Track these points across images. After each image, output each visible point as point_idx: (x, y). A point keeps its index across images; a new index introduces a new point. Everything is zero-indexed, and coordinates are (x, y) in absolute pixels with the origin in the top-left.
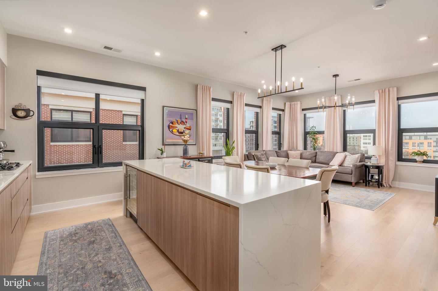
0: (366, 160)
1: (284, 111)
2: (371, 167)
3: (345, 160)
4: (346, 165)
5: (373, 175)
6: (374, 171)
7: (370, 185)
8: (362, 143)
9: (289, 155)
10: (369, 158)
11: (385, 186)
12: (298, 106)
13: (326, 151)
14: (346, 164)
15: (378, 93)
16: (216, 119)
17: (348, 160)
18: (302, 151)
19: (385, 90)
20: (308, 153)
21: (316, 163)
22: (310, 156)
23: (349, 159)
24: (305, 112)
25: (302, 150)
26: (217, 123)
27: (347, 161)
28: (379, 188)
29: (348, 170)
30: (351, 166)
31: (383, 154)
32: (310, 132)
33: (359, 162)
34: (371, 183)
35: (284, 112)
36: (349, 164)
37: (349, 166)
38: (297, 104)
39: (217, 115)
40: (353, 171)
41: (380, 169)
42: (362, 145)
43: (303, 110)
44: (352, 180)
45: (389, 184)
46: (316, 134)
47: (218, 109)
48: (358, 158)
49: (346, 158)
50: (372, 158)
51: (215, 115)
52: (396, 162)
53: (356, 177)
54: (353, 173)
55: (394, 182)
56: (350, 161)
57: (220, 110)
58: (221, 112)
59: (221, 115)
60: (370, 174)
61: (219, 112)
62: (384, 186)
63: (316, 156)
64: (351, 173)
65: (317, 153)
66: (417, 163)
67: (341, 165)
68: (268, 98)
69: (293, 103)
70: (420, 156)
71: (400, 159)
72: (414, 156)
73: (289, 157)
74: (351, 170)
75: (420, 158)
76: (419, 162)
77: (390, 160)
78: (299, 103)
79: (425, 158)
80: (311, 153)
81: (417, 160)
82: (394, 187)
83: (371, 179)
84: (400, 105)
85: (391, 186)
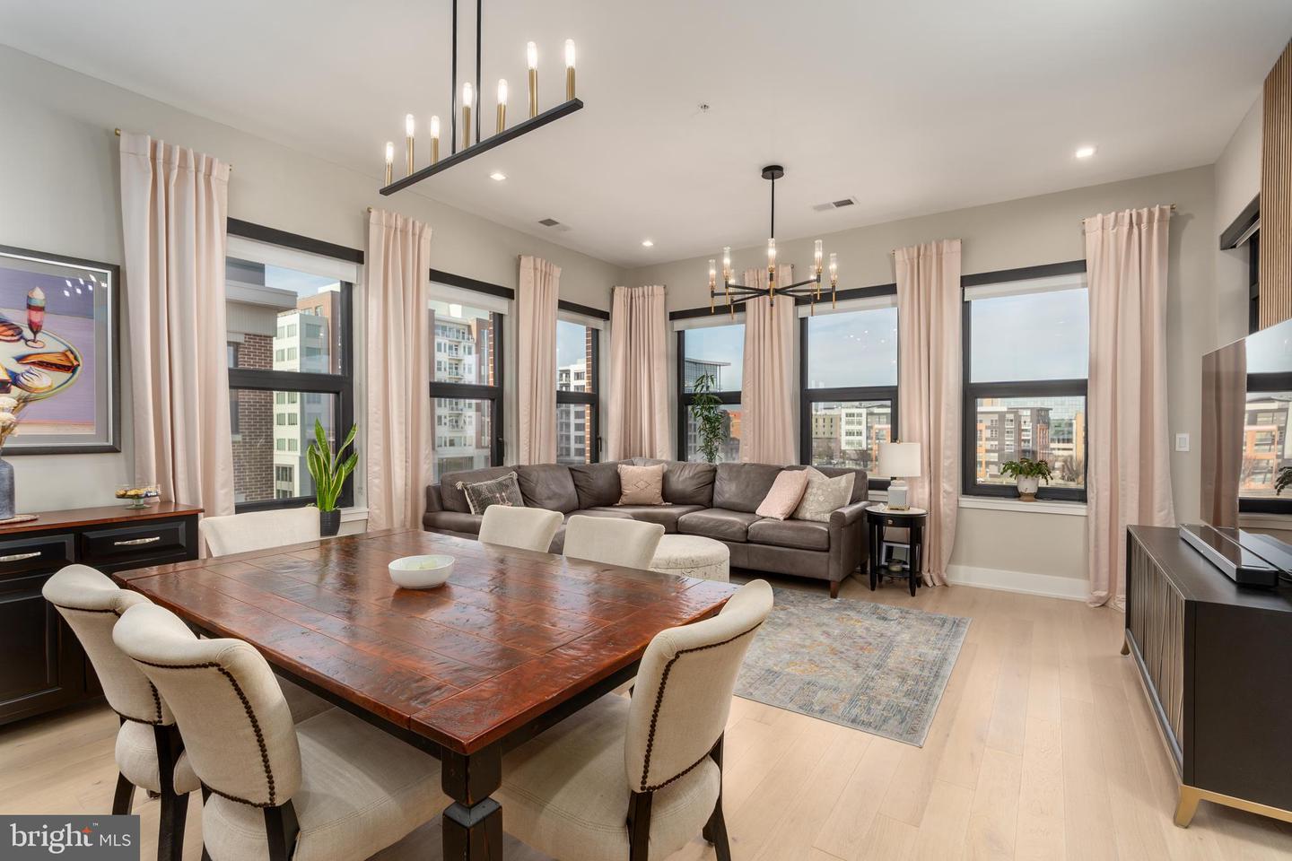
0: (870, 492)
1: (608, 319)
2: (890, 522)
3: (806, 496)
4: (808, 516)
5: (892, 547)
6: (895, 535)
7: (883, 583)
8: (843, 433)
9: (623, 482)
10: (882, 485)
11: (930, 584)
12: (655, 303)
13: (745, 464)
14: (809, 512)
15: (906, 257)
16: (454, 362)
17: (815, 495)
18: (666, 466)
19: (926, 248)
20: (687, 472)
21: (712, 507)
22: (695, 482)
23: (820, 492)
24: (680, 325)
25: (667, 462)
26: (457, 374)
27: (811, 498)
28: (913, 594)
29: (816, 536)
30: (827, 517)
31: (922, 470)
32: (695, 395)
33: (850, 504)
34: (886, 578)
35: (608, 322)
36: (821, 509)
37: (818, 518)
38: (653, 295)
39: (456, 349)
40: (831, 539)
41: (914, 525)
42: (844, 438)
43: (674, 316)
44: (831, 572)
45: (941, 578)
46: (717, 402)
47: (458, 331)
48: (847, 489)
49: (809, 491)
50: (889, 488)
51: (451, 348)
52: (960, 499)
53: (841, 562)
54: (833, 545)
55: (953, 566)
56: (821, 498)
57: (466, 336)
58: (469, 339)
59: (470, 348)
60: (884, 546)
61: (463, 338)
62: (927, 585)
63: (714, 481)
64: (826, 546)
65: (716, 471)
66: (1020, 500)
67: (792, 516)
68: (539, 260)
69: (638, 291)
70: (1029, 477)
71: (970, 486)
72: (1011, 476)
73: (623, 487)
74: (826, 535)
75: (1028, 485)
76: (1025, 498)
77: (942, 491)
78: (659, 290)
79: (1042, 483)
80: (698, 473)
81: (1021, 489)
82: (955, 586)
83: (886, 564)
84: (968, 302)
85: (945, 585)
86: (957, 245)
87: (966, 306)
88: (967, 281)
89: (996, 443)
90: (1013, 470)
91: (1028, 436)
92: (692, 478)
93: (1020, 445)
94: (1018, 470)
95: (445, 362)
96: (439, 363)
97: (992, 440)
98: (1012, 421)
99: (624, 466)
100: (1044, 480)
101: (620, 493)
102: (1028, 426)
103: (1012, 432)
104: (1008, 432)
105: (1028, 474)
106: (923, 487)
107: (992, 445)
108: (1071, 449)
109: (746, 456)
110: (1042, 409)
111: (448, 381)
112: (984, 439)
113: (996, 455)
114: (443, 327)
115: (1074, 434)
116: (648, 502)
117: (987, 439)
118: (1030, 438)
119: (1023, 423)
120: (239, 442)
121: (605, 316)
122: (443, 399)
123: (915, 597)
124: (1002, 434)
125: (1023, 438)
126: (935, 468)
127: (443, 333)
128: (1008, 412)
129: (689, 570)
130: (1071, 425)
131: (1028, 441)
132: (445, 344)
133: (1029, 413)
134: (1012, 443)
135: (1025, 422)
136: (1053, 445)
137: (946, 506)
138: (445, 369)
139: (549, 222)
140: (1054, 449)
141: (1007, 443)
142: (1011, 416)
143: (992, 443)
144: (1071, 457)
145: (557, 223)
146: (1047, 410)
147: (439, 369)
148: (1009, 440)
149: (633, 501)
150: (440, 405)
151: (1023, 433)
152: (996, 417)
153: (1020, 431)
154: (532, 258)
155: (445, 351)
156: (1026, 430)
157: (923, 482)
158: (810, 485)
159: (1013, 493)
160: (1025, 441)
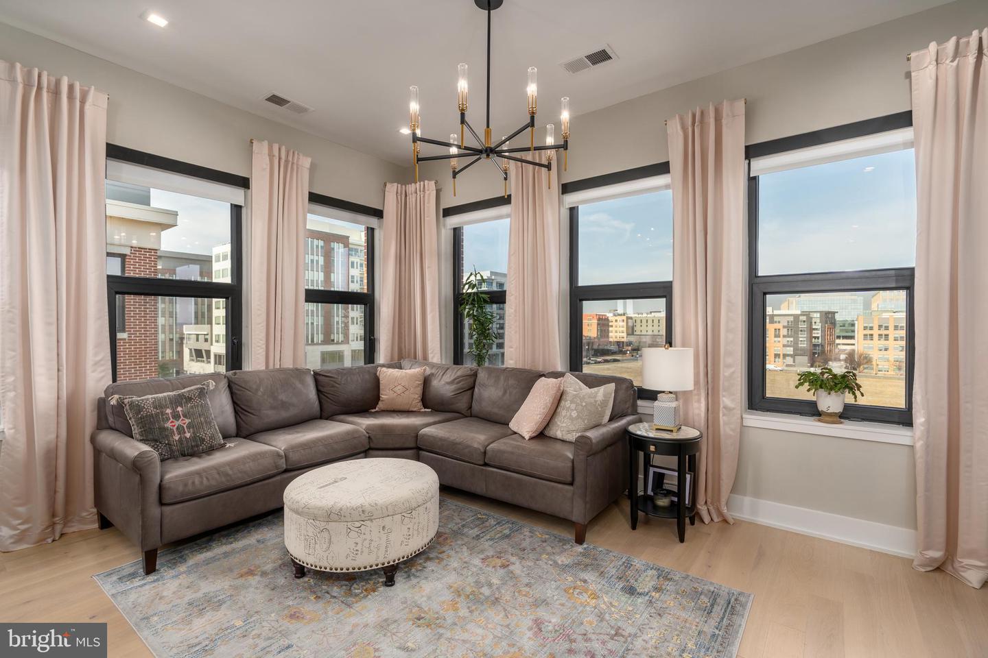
1: (381, 217)
2: (652, 449)
3: (559, 410)
4: (559, 435)
5: (663, 475)
9: (381, 387)
11: (707, 519)
12: (427, 199)
14: (560, 429)
15: (679, 127)
17: (568, 409)
19: (702, 113)
20: (448, 376)
21: (470, 417)
22: (453, 387)
23: (573, 406)
27: (564, 413)
28: (682, 540)
29: (559, 463)
30: (574, 439)
31: (697, 383)
33: (611, 419)
35: (382, 220)
36: (572, 427)
37: (566, 437)
38: (424, 190)
40: (576, 471)
41: (685, 451)
43: (447, 212)
44: (576, 511)
45: (720, 513)
48: (604, 403)
49: (563, 403)
50: (657, 401)
52: (744, 416)
53: (588, 498)
54: (578, 478)
55: (737, 497)
56: (574, 414)
60: (652, 470)
62: (703, 522)
63: (474, 387)
64: (569, 479)
65: (476, 377)
66: (819, 421)
67: (541, 435)
68: (276, 147)
69: (411, 188)
70: (833, 392)
71: (757, 399)
72: (809, 390)
73: (381, 392)
74: (570, 464)
75: (831, 402)
76: (827, 419)
77: (721, 406)
78: (431, 186)
79: (849, 398)
80: (458, 377)
81: (822, 407)
82: (738, 523)
83: (652, 494)
84: (755, 178)
85: (725, 521)
86: (740, 106)
87: (753, 182)
88: (753, 151)
89: (792, 339)
90: (812, 383)
91: (818, 333)
92: (452, 383)
93: (811, 341)
94: (815, 382)
95: (357, 277)
96: (353, 277)
97: (789, 337)
98: (804, 321)
99: (384, 369)
100: (851, 395)
101: (378, 398)
102: (818, 326)
103: (804, 331)
104: (801, 331)
105: (831, 389)
106: (699, 401)
107: (788, 341)
108: (854, 345)
109: (511, 359)
110: (829, 313)
111: (359, 291)
112: (781, 336)
113: (792, 349)
114: (355, 249)
115: (856, 332)
116: (406, 408)
117: (784, 336)
118: (819, 335)
119: (813, 324)
120: (125, 339)
121: (378, 214)
122: (355, 306)
123: (684, 544)
124: (796, 333)
125: (814, 335)
126: (713, 378)
127: (356, 254)
128: (801, 315)
129: (358, 524)
130: (853, 325)
131: (818, 338)
132: (357, 263)
133: (818, 315)
134: (805, 339)
135: (815, 323)
136: (838, 341)
137: (727, 426)
138: (357, 282)
139: (276, 100)
140: (839, 344)
141: (800, 339)
142: (804, 318)
143: (788, 339)
144: (854, 350)
145: (289, 102)
146: (834, 313)
147: (353, 282)
148: (803, 337)
149: (390, 408)
150: (353, 310)
151: (814, 331)
152: (791, 319)
153: (811, 330)
154: (266, 143)
155: (357, 268)
156: (817, 329)
157: (699, 395)
158: (564, 397)
159: (810, 410)
160: (815, 338)
